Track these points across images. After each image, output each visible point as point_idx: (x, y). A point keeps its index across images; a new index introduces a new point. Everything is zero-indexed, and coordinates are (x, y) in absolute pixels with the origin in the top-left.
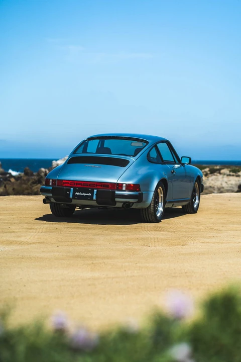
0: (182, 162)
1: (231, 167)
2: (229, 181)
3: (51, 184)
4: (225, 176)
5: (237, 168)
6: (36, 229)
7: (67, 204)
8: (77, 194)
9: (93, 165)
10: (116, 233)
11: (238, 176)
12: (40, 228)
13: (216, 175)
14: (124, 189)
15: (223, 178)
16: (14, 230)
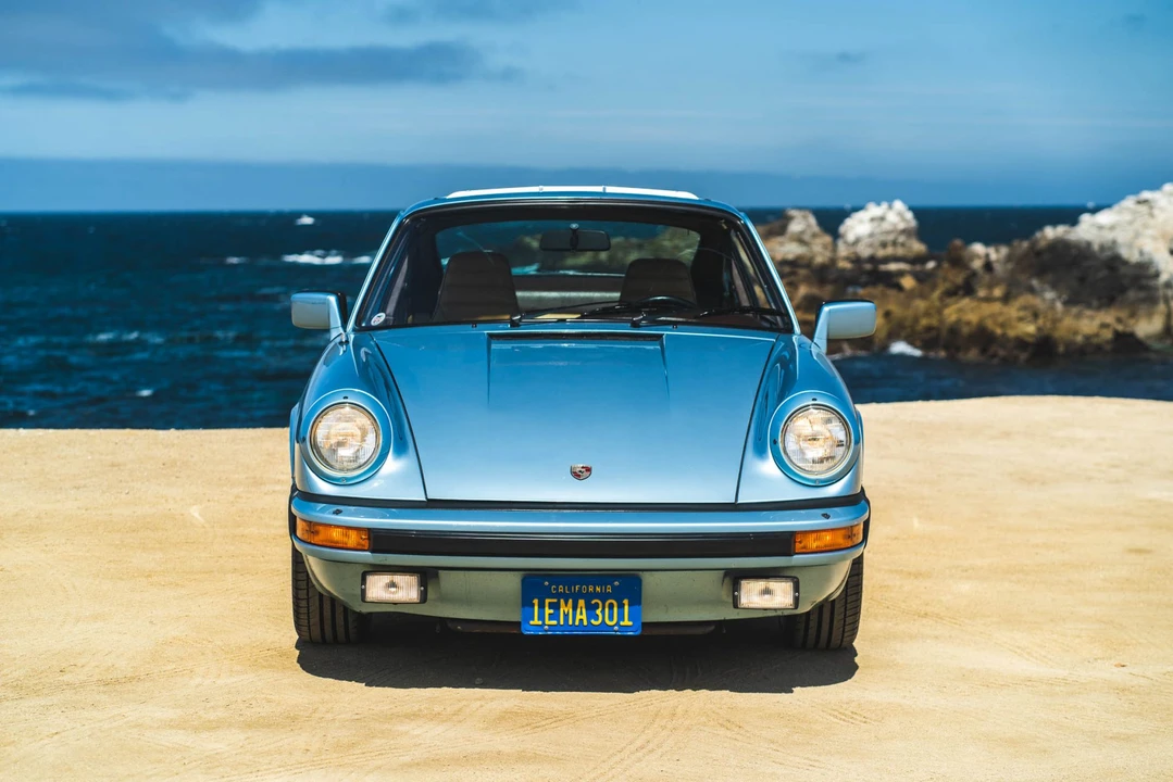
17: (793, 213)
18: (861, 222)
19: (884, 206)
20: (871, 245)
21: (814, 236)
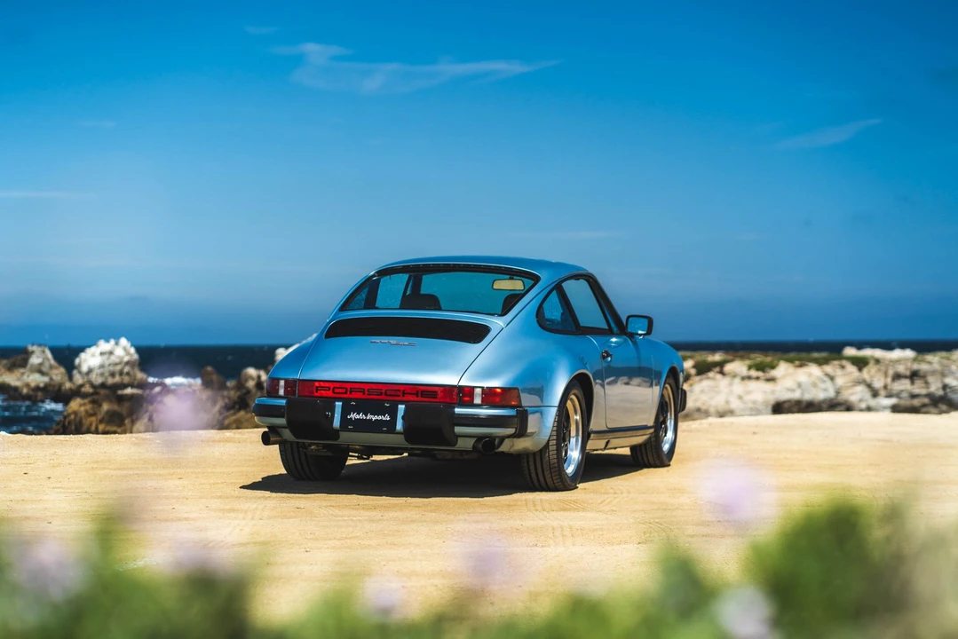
0: (630, 330)
1: (752, 356)
2: (749, 392)
3: (281, 392)
4: (737, 380)
5: (768, 359)
6: (246, 512)
7: (325, 446)
8: (354, 416)
9: (393, 340)
10: (461, 517)
11: (772, 380)
12: (256, 508)
13: (713, 379)
14: (478, 400)
15: (731, 384)
16: (186, 515)
17: (30, 348)
18: (93, 355)
19: (112, 342)
20: (102, 374)
21: (51, 367)
